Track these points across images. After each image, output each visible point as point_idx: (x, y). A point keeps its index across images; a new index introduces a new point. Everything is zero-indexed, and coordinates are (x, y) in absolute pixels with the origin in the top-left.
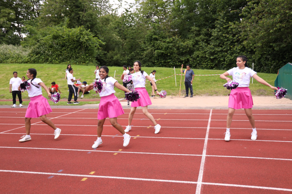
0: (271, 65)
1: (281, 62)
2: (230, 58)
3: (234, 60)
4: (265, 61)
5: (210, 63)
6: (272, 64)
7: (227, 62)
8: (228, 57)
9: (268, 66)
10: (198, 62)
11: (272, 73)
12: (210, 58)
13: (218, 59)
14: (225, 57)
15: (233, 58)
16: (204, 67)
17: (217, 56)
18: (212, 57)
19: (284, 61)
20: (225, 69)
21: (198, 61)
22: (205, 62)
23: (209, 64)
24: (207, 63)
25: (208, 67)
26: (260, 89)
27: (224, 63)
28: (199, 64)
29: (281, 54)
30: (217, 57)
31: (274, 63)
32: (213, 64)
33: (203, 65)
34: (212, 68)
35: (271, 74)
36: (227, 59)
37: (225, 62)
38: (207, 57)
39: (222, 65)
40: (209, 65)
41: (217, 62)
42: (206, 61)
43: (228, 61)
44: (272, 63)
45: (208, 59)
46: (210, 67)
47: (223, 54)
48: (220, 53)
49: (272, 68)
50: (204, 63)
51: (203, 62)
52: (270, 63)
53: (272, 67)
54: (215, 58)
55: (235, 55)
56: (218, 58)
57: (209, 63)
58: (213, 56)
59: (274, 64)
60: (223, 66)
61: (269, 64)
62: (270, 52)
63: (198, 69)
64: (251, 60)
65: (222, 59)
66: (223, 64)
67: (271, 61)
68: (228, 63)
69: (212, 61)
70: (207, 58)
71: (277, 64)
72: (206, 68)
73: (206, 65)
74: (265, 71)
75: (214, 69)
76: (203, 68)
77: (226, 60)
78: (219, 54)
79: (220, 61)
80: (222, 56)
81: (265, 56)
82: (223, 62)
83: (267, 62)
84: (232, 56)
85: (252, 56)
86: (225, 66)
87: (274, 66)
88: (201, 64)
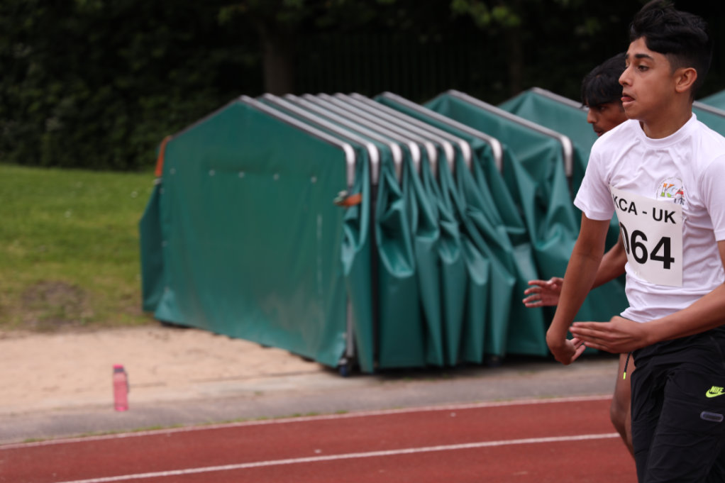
0: (47, 110)
1: (105, 91)
6: (52, 106)
9: (26, 118)
11: (53, 163)
19: (123, 83)
26: (41, 282)
29: (93, 38)
31: (61, 95)
35: (54, 173)
44: (51, 99)
49: (55, 132)
52: (35, 93)
53: (53, 124)
59: (67, 102)
61: (31, 100)
62: (28, 22)
67: (43, 84)
71: (81, 104)
83: (12, 90)
87: (63, 119)
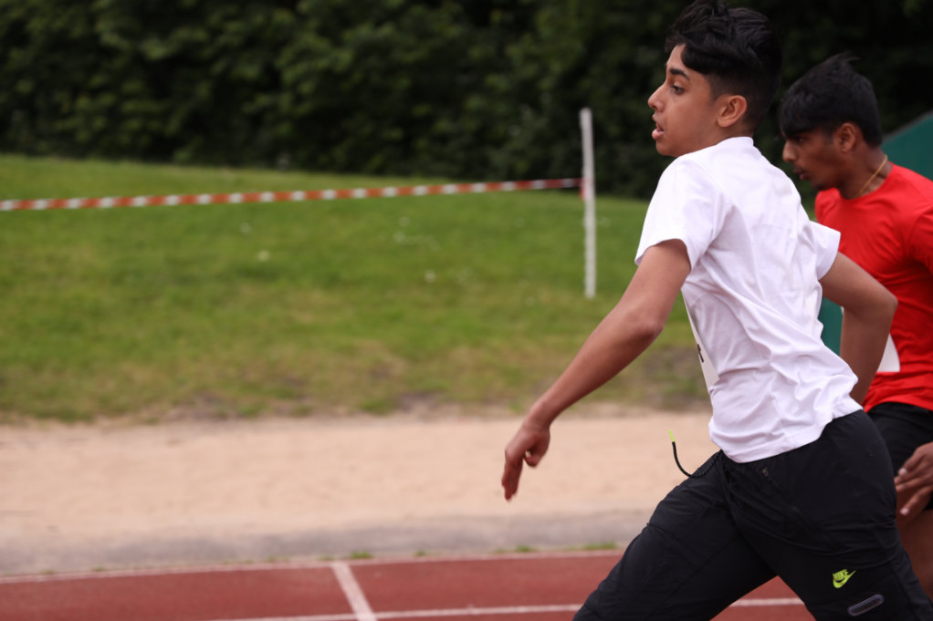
2: (322, 63)
3: (357, 77)
4: (617, 91)
5: (138, 106)
7: (299, 99)
8: (305, 54)
10: (25, 87)
12: (140, 60)
13: (218, 68)
14: (278, 46)
15: (345, 57)
16: (83, 136)
17: (200, 35)
18: (156, 50)
20: (283, 160)
21: (19, 74)
22: (95, 93)
23: (129, 106)
24: (107, 100)
25: (124, 139)
27: (273, 108)
28: (27, 103)
30: (199, 45)
32: (165, 116)
33: (71, 114)
34: (158, 150)
36: (294, 62)
37: (285, 100)
38: (110, 39)
39: (257, 120)
40: (134, 124)
41: (203, 90)
42: (98, 80)
43: (306, 88)
45: (118, 63)
46: (145, 141)
47: (258, 19)
48: (232, 9)
50: (83, 103)
51: (76, 91)
54: (184, 60)
55: (364, 32)
56: (214, 59)
57: (129, 97)
58: (164, 34)
60: (265, 136)
63: (31, 152)
64: (499, 82)
65: (250, 71)
66: (265, 110)
68: (305, 108)
69: (161, 78)
70: (109, 52)
72: (107, 146)
73: (99, 123)
74: (626, 179)
75: (182, 155)
76: (75, 148)
77: (289, 76)
78: (215, 19)
79: (228, 90)
80: (251, 42)
81: (617, 52)
82: (263, 100)
84: (337, 43)
85: (514, 51)
86: (284, 129)
88: (55, 112)
